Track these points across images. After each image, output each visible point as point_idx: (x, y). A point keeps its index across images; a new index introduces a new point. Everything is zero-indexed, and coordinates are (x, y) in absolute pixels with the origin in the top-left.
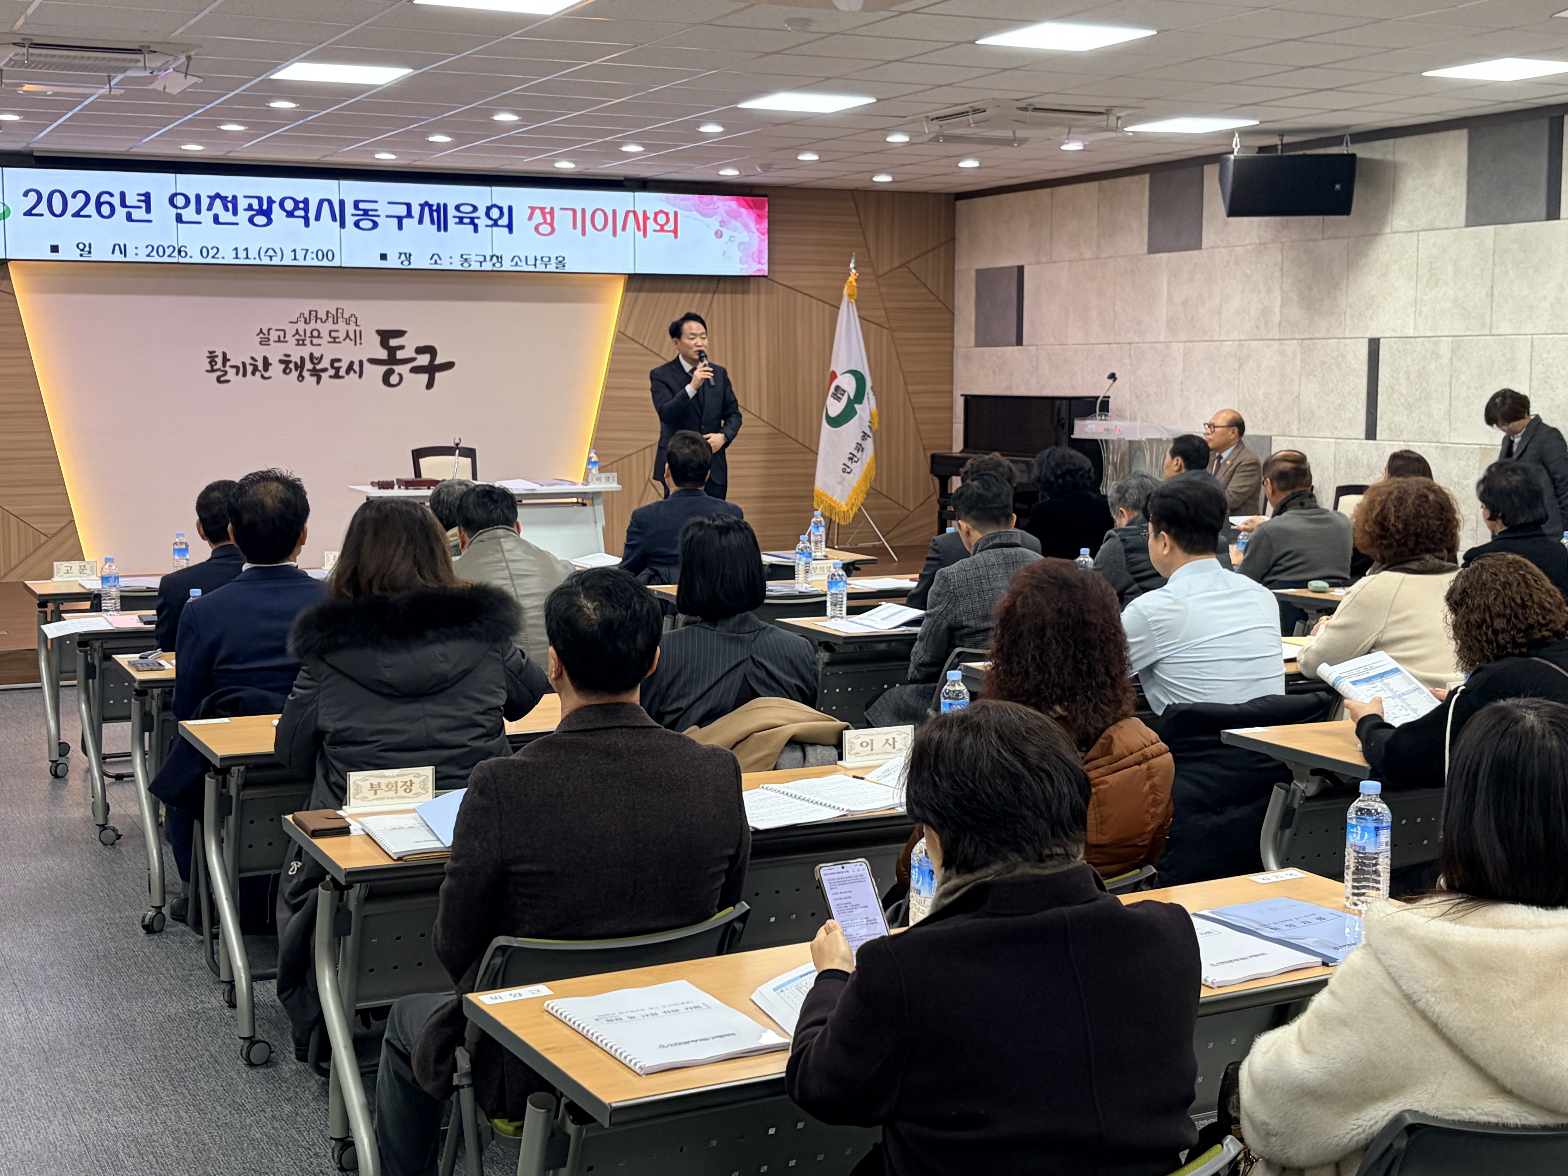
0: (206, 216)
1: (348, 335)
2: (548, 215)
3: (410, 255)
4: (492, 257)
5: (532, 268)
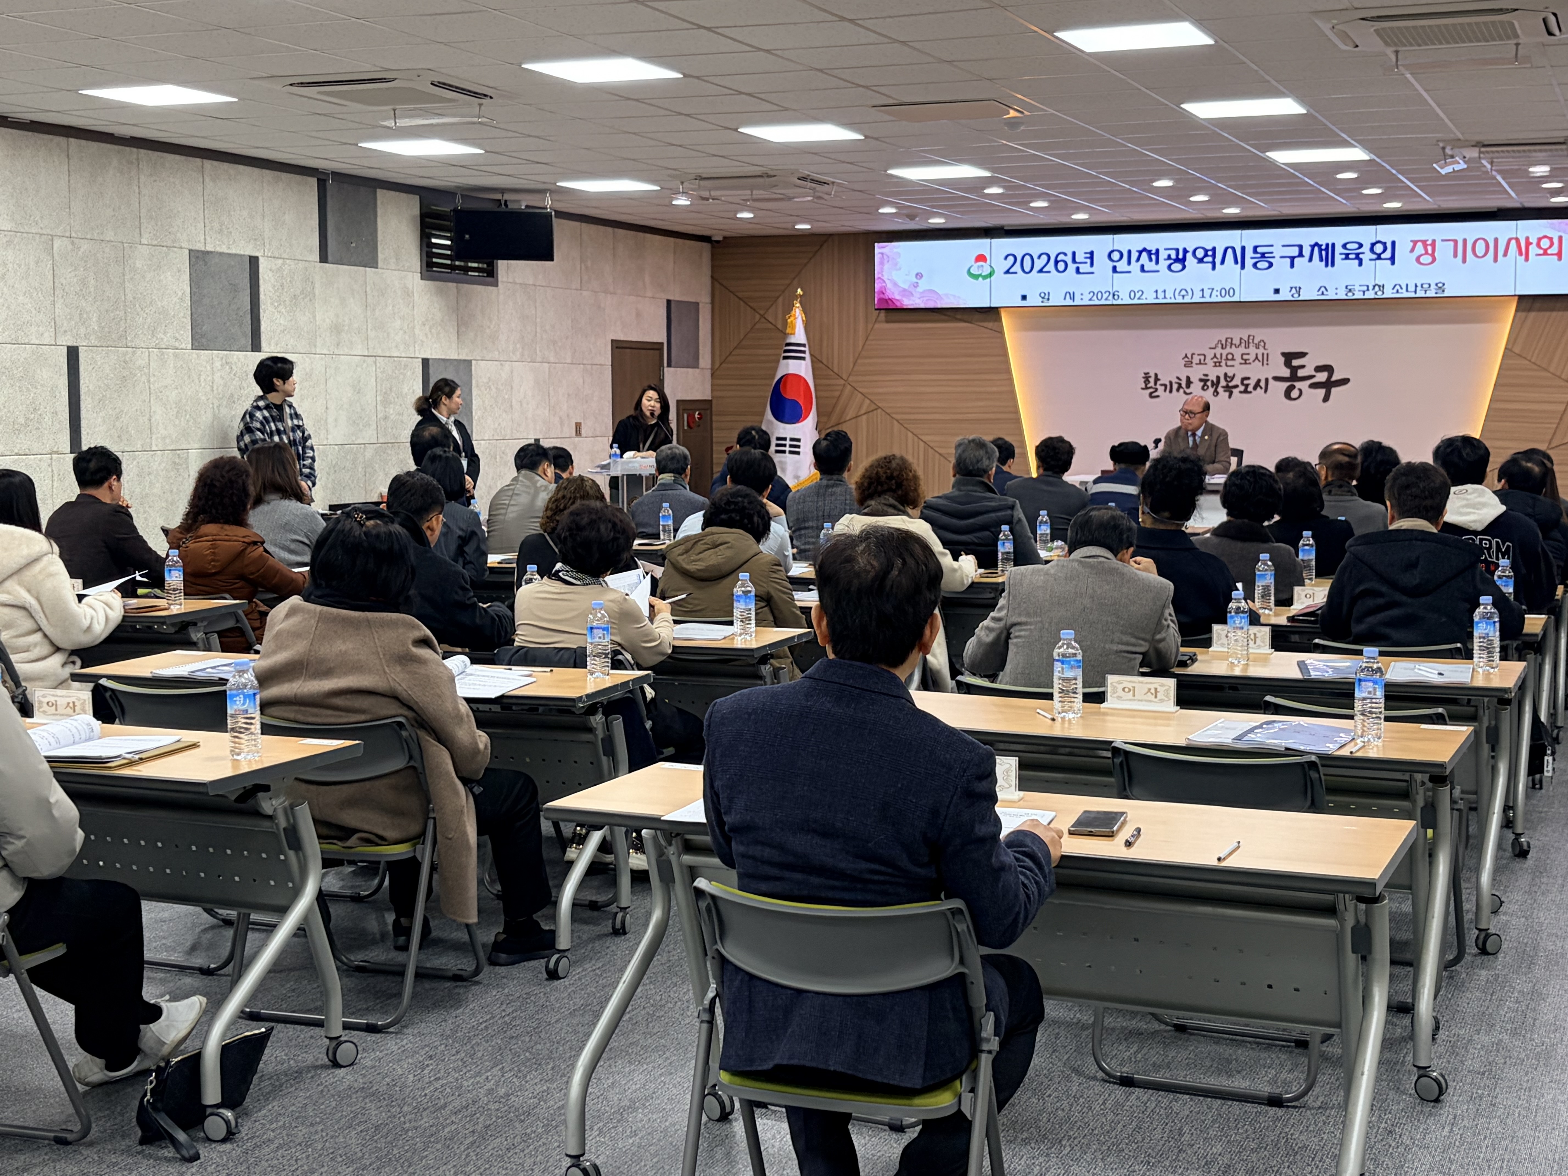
0: (1135, 267)
1: (1257, 358)
2: (1430, 247)
3: (1300, 288)
4: (1374, 287)
5: (1413, 295)
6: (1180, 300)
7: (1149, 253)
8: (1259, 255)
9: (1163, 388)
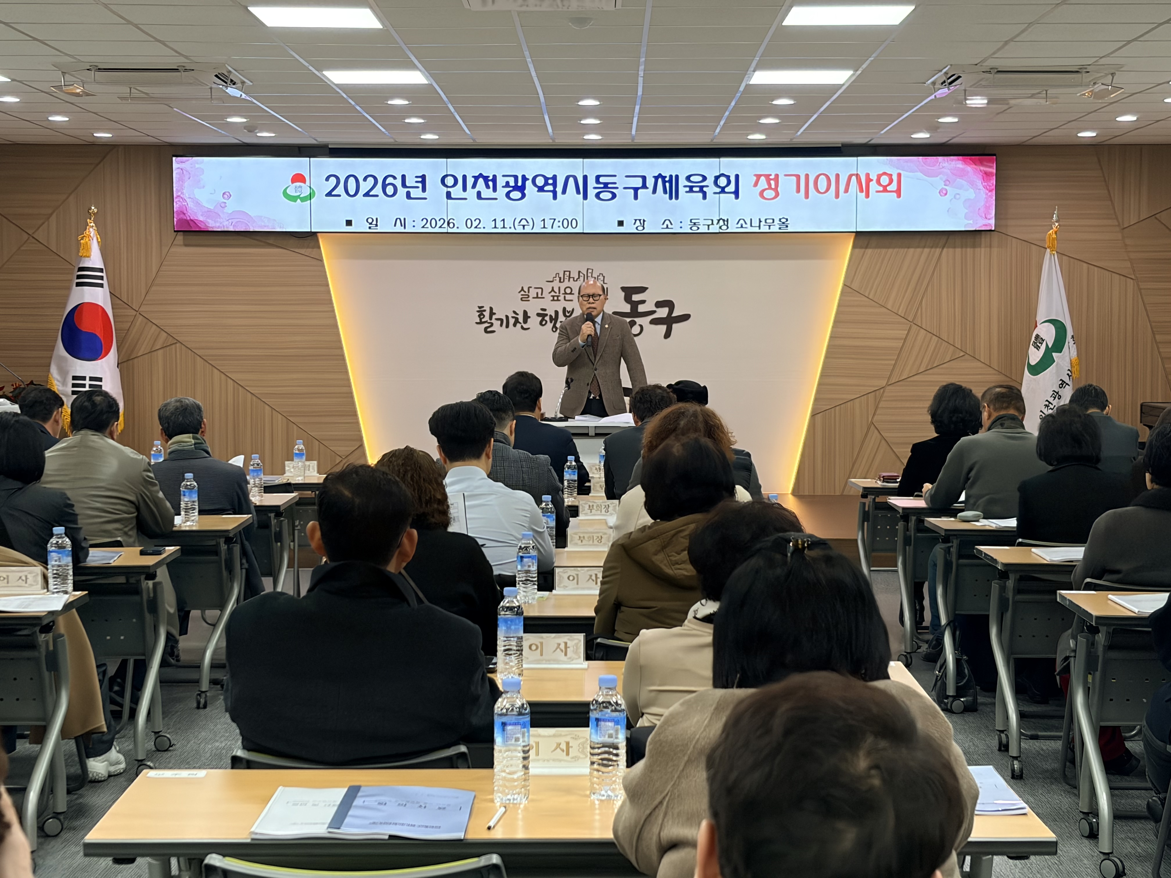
0: (471, 193)
2: (773, 181)
3: (644, 221)
4: (719, 221)
5: (757, 230)
6: (520, 230)
7: (486, 179)
8: (602, 186)
9: (499, 322)
